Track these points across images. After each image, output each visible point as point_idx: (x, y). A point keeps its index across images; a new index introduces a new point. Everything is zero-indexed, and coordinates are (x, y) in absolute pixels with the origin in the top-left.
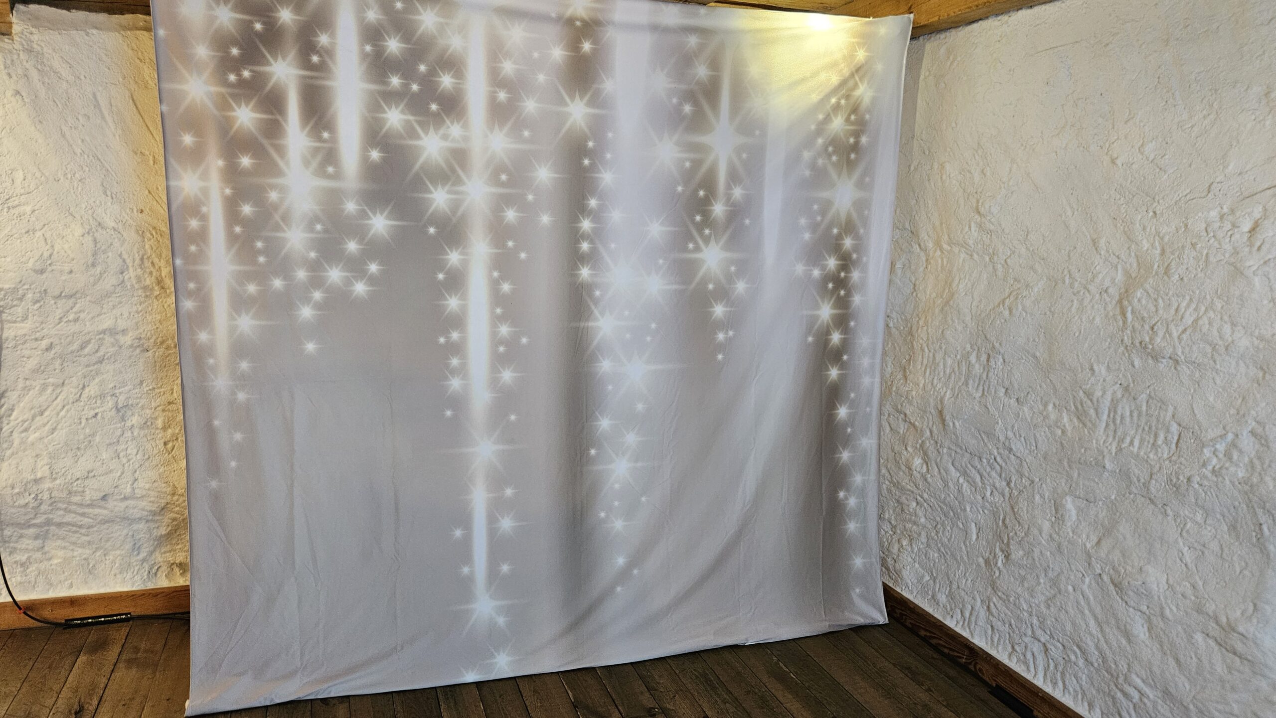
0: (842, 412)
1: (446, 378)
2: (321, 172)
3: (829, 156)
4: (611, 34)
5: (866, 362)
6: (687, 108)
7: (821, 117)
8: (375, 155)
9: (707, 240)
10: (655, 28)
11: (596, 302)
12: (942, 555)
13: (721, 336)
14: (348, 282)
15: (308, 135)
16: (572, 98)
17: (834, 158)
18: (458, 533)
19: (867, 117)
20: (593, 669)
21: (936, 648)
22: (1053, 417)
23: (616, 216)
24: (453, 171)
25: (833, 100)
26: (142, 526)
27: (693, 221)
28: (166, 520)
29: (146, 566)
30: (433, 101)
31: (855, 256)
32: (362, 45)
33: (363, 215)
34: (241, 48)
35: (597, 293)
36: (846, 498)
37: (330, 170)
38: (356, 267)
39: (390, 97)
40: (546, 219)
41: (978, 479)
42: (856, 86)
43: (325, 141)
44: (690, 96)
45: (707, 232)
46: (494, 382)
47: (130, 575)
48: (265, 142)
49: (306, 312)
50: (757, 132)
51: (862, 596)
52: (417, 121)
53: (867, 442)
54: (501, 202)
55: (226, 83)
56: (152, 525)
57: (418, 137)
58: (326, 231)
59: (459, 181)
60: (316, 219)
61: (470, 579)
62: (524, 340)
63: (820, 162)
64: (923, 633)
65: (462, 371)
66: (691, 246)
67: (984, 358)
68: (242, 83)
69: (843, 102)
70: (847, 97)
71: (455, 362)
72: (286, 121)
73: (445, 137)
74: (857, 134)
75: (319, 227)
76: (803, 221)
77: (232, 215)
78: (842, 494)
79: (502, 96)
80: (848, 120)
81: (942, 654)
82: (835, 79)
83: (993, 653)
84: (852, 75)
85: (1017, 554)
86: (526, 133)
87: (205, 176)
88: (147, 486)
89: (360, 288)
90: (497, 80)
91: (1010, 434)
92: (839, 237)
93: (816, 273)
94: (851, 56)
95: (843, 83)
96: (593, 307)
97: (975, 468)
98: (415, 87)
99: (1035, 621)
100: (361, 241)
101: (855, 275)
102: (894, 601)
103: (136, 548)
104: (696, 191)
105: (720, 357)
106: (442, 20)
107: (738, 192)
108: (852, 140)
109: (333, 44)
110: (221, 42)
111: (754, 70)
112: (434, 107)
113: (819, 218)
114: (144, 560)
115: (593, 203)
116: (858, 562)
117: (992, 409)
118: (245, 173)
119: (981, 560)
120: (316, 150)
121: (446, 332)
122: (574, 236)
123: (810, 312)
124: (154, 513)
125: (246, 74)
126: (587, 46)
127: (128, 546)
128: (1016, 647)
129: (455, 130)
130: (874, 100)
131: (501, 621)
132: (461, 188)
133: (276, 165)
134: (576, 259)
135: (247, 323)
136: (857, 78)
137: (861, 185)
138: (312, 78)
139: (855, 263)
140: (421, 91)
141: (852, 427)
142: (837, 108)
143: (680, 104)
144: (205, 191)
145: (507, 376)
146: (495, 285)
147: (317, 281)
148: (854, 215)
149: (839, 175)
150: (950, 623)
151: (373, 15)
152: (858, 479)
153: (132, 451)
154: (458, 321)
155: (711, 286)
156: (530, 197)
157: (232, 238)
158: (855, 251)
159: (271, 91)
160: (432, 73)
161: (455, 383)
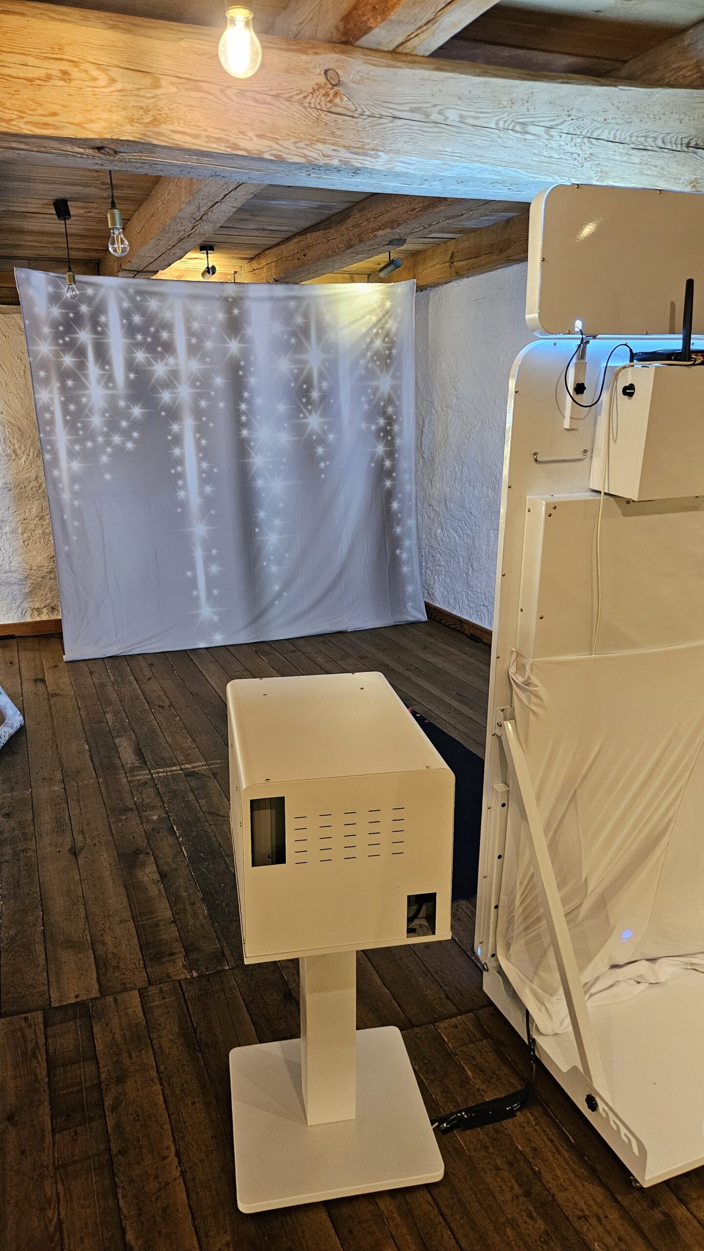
0: (395, 505)
1: (177, 492)
2: (106, 386)
3: (375, 362)
4: (248, 304)
5: (407, 477)
6: (293, 341)
7: (368, 340)
8: (132, 376)
9: (310, 412)
10: (271, 299)
11: (252, 448)
12: (451, 578)
13: (322, 465)
14: (124, 443)
15: (99, 368)
16: (230, 339)
17: (378, 363)
18: (189, 574)
19: (395, 338)
20: (266, 642)
21: (448, 627)
22: (485, 492)
23: (259, 401)
24: (172, 382)
25: (375, 331)
26: (16, 587)
27: (301, 401)
28: (29, 584)
29: (20, 610)
30: (159, 346)
31: (395, 417)
32: (122, 321)
33: (128, 407)
34: (64, 327)
35: (252, 443)
36: (401, 554)
37: (111, 385)
38: (126, 434)
39: (137, 345)
40: (221, 405)
41: (461, 533)
42: (387, 322)
43: (107, 370)
44: (294, 334)
45: (310, 407)
46: (201, 493)
47: (11, 615)
48: (78, 372)
49: (104, 459)
50: (333, 351)
51: (413, 607)
52: (153, 358)
53: (411, 522)
54: (198, 397)
55: (58, 345)
56: (22, 587)
57: (153, 365)
58: (110, 416)
59: (175, 387)
60: (105, 411)
61: (198, 598)
62: (215, 470)
63: (370, 365)
64: (444, 621)
65: (185, 487)
66: (301, 415)
67: (460, 468)
68: (66, 344)
69: (380, 331)
70: (382, 328)
71: (180, 483)
72: (87, 361)
73: (166, 364)
74: (390, 349)
75: (107, 415)
76: (363, 399)
77: (66, 411)
78: (398, 552)
79: (194, 341)
80: (384, 341)
81: (451, 628)
82: (374, 319)
83: (470, 620)
84: (384, 316)
85: (476, 565)
86: (208, 360)
87: (51, 392)
88: (17, 565)
89: (130, 445)
90: (190, 332)
91: (471, 505)
92: (385, 407)
93: (373, 427)
94: (382, 305)
95: (379, 321)
96: (250, 451)
97: (460, 527)
98: (149, 340)
99: (483, 596)
100: (128, 420)
101: (396, 428)
102: (430, 609)
103: (14, 599)
104: (302, 385)
105: (323, 476)
106: (161, 304)
107: (325, 385)
108: (387, 352)
109: (107, 321)
110: (54, 324)
111: (328, 317)
112: (159, 349)
113: (372, 397)
114: (19, 606)
115: (246, 395)
116: (410, 589)
117: (464, 494)
118: (70, 389)
119: (465, 575)
120: (103, 375)
121: (174, 467)
122: (238, 413)
123: (371, 450)
124: (22, 580)
125: (67, 339)
126: (236, 311)
127: (10, 598)
128: (479, 613)
129: (171, 360)
130: (398, 329)
131: (216, 618)
132: (175, 391)
133: (84, 384)
134: (239, 425)
135: (76, 465)
136: (387, 317)
137: (394, 377)
138: (98, 339)
139: (396, 421)
140: (152, 341)
141: (401, 513)
142: (377, 334)
143: (289, 338)
144: (52, 399)
145: (208, 489)
146: (198, 441)
147: (108, 443)
148: (392, 394)
149: (382, 372)
150: (455, 612)
151: (125, 305)
152: (407, 543)
153: (7, 546)
154: (180, 461)
155: (314, 437)
156: (213, 393)
157: (66, 422)
158: (394, 414)
159: (79, 347)
160: (157, 331)
161: (181, 494)
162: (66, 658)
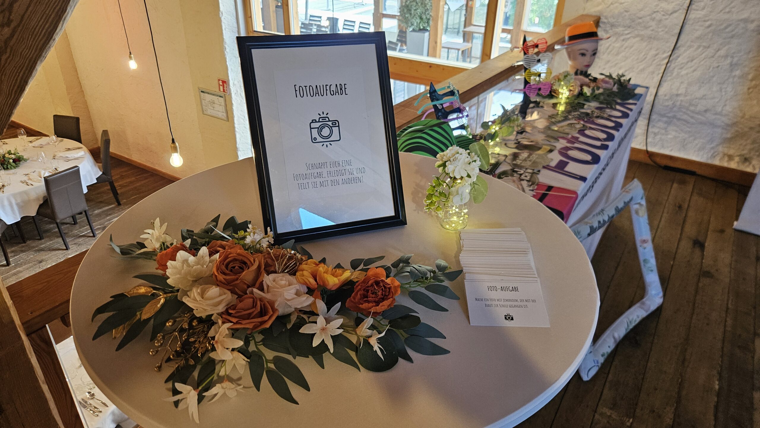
26: (719, 130)
28: (733, 131)
47: (702, 153)
56: (725, 131)
88: (730, 110)
103: (711, 141)
124: (728, 125)
127: (708, 138)
162: (736, 225)
